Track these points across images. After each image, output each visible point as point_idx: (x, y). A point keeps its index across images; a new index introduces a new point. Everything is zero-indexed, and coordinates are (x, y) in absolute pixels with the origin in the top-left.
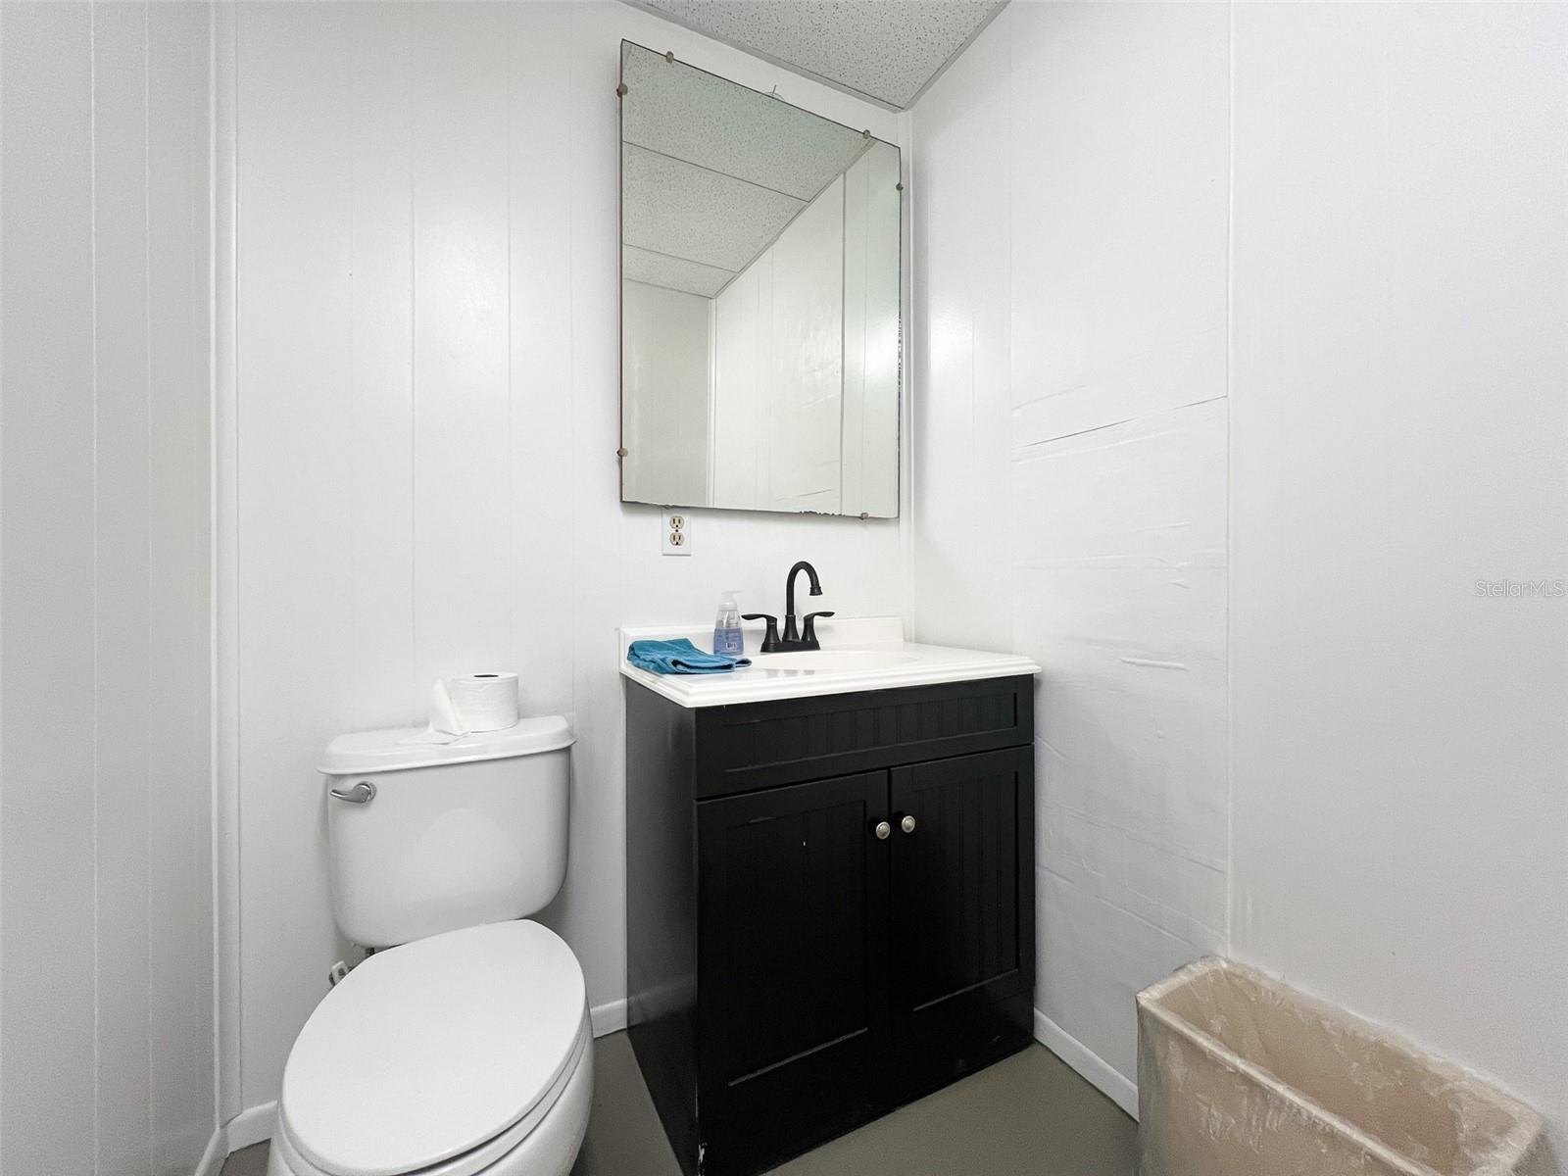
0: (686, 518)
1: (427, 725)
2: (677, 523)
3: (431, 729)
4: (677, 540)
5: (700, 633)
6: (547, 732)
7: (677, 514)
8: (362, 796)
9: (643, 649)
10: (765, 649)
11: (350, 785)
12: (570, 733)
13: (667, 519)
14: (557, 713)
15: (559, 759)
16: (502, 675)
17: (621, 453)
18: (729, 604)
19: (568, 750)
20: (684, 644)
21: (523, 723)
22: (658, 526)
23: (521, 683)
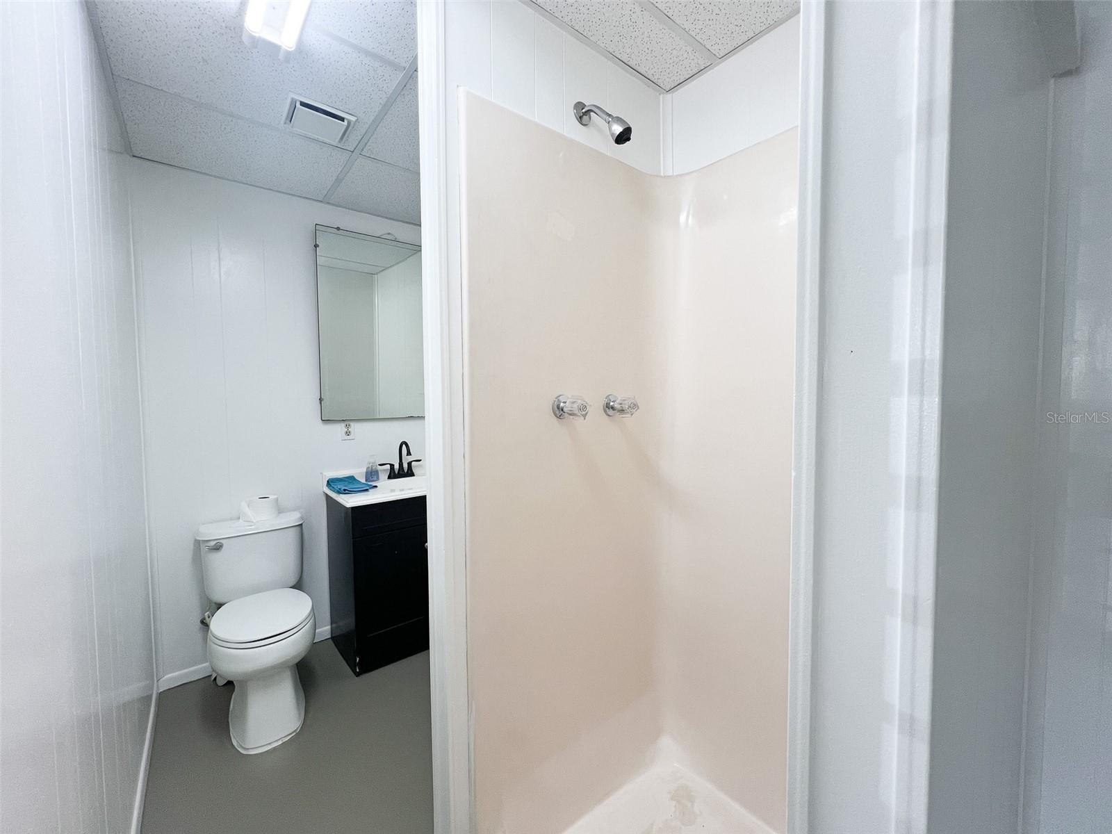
0: (352, 424)
1: (239, 518)
2: (348, 426)
3: (241, 520)
4: (348, 433)
5: (359, 473)
6: (293, 518)
7: (347, 423)
8: (218, 548)
9: (333, 482)
10: (389, 477)
11: (213, 543)
12: (302, 518)
13: (343, 425)
14: (294, 510)
15: (298, 528)
16: (272, 497)
17: (321, 400)
18: (372, 460)
19: (301, 525)
20: (351, 479)
21: (281, 515)
22: (340, 429)
23: (279, 500)
